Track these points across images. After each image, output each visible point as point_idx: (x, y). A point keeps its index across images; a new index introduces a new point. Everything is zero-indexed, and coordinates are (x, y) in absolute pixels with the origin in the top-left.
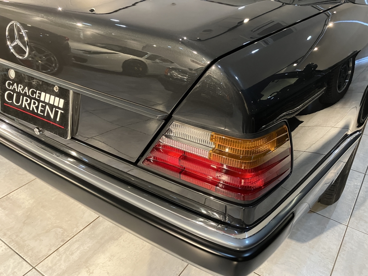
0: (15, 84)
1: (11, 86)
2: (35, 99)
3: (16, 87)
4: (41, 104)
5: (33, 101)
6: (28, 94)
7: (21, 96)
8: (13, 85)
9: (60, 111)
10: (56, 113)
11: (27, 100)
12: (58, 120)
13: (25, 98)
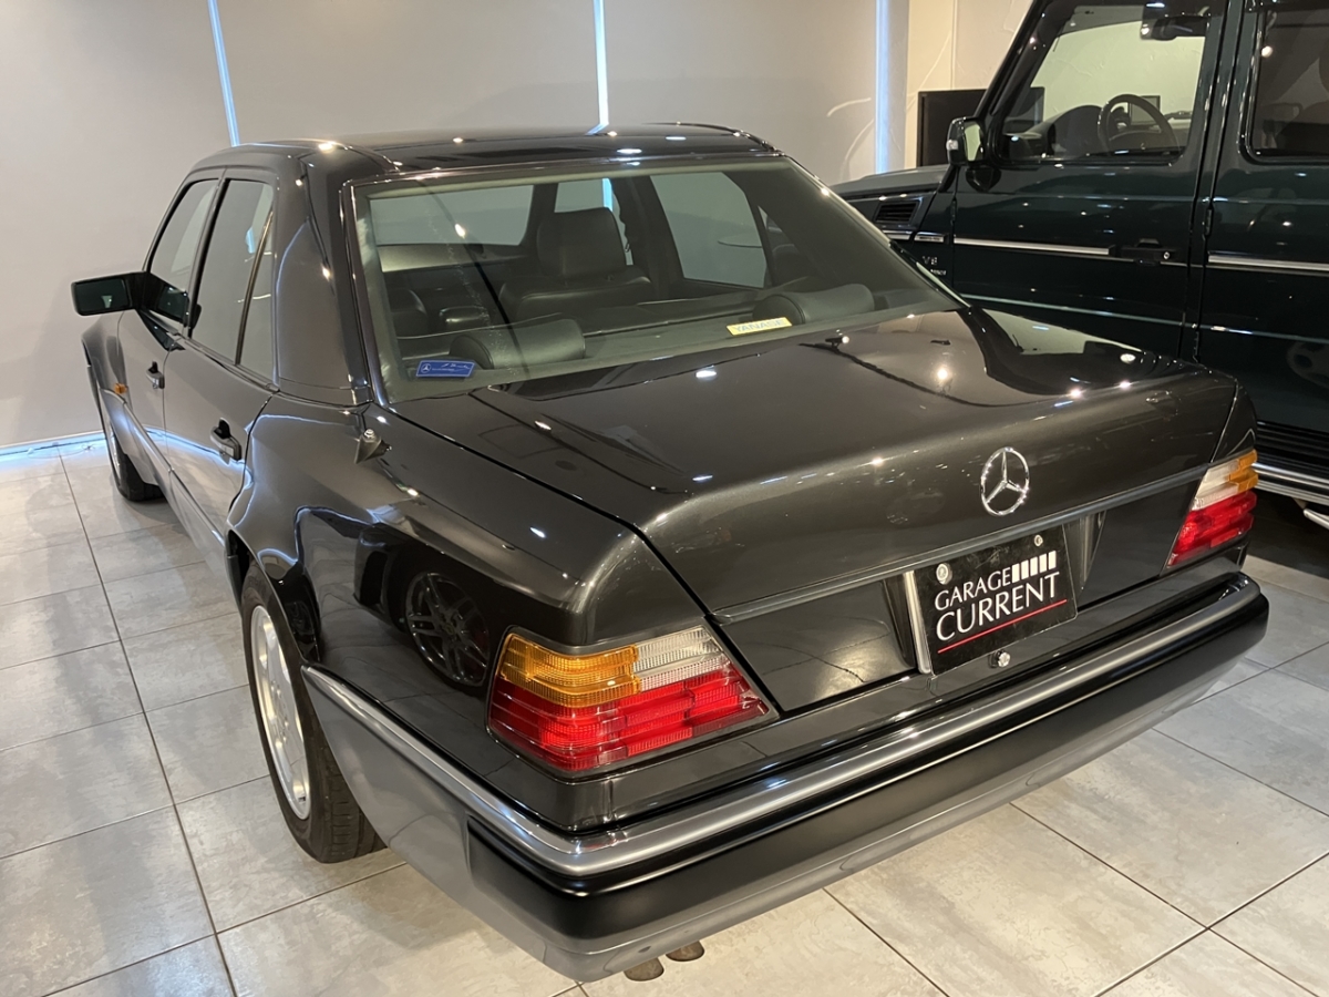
0: (956, 590)
1: (947, 601)
2: (1003, 589)
3: (959, 596)
4: (1014, 590)
5: (998, 596)
6: (985, 591)
7: (973, 606)
8: (949, 596)
9: (1052, 576)
10: (1047, 583)
11: (986, 604)
12: (1052, 595)
13: (981, 603)
